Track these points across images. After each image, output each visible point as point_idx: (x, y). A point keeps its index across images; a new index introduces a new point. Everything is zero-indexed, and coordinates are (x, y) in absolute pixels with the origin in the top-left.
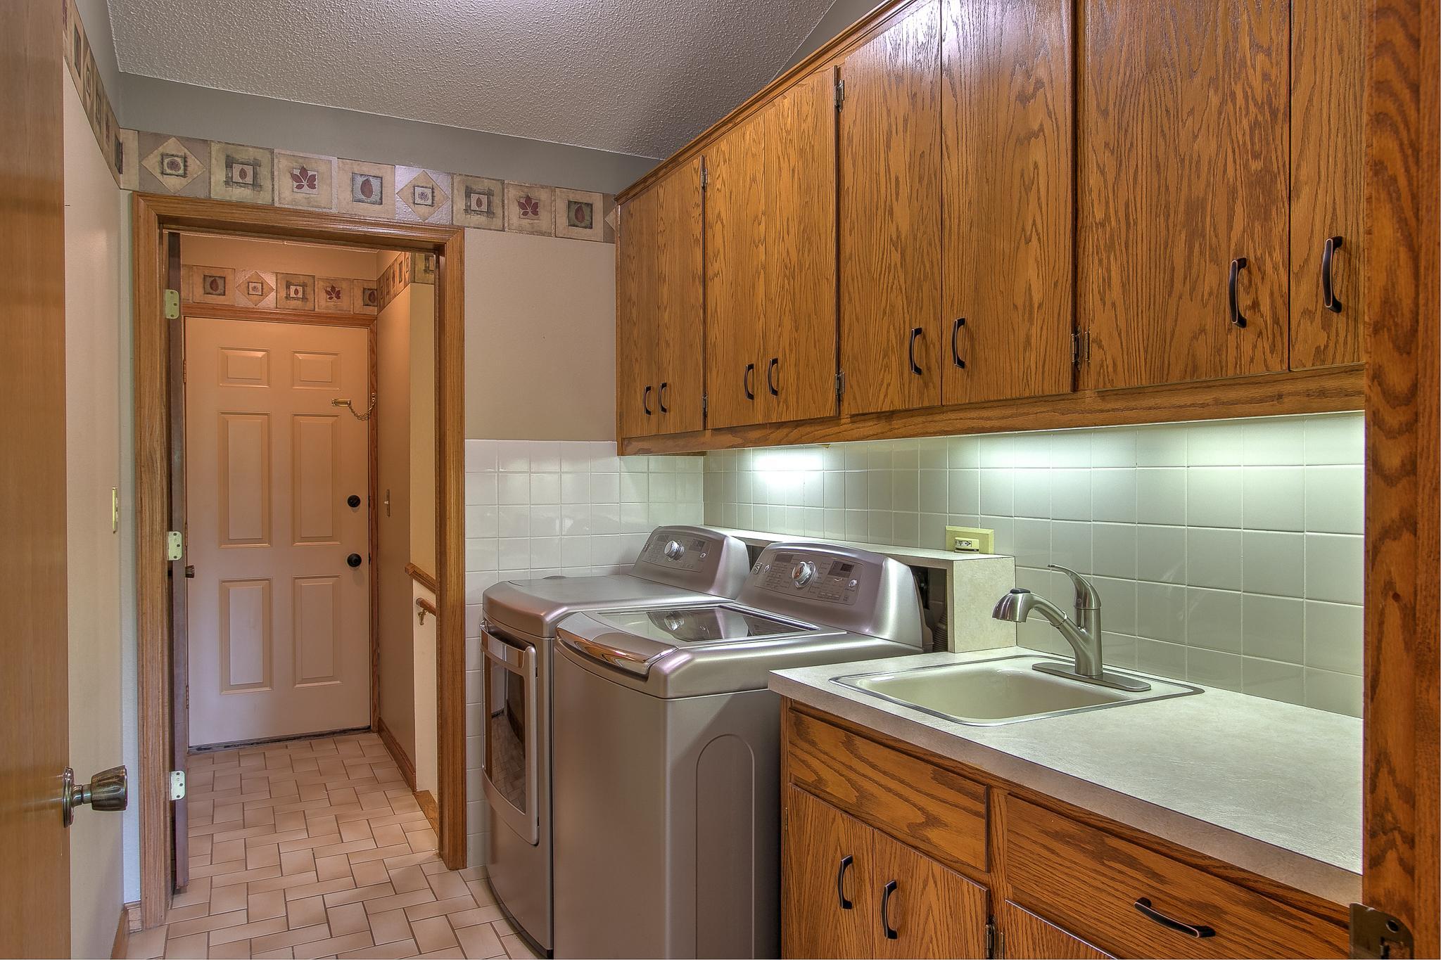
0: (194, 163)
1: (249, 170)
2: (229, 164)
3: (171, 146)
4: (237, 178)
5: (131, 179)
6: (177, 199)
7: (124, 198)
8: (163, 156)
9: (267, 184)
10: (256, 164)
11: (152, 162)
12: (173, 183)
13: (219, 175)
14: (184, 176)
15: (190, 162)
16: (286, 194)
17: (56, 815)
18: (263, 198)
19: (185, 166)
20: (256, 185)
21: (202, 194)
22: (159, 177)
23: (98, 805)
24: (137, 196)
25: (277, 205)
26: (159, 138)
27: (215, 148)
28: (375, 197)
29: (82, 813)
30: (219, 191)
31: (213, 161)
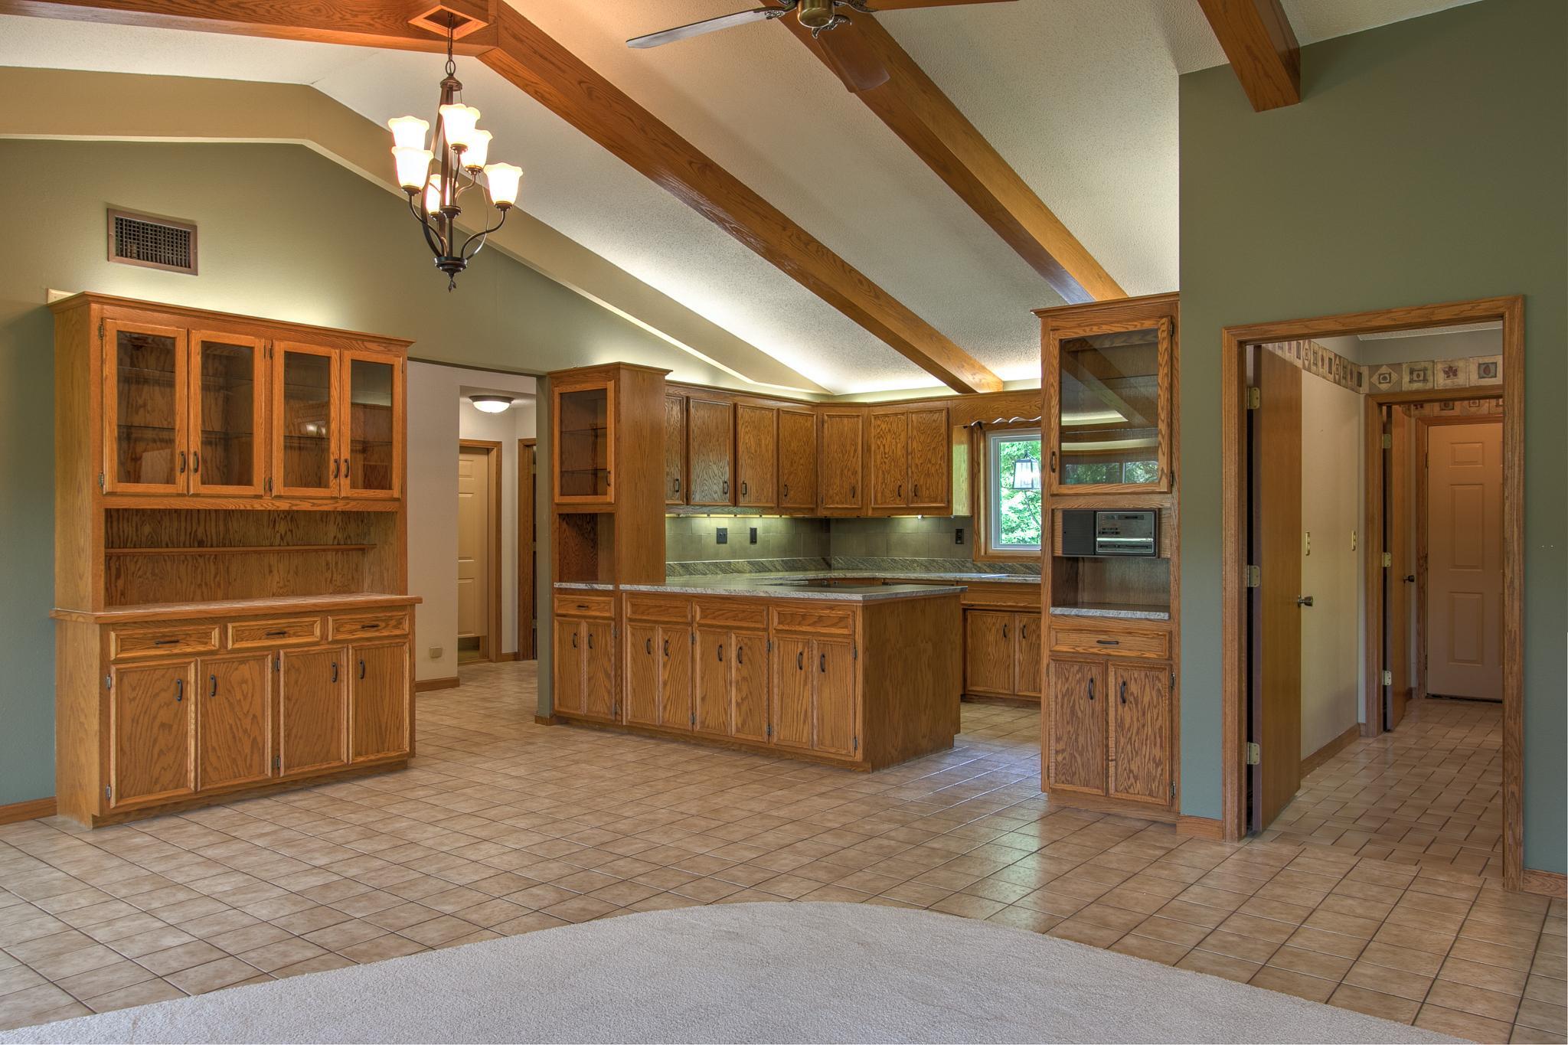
0: (1394, 376)
1: (1422, 373)
2: (1411, 373)
3: (1384, 370)
4: (1415, 378)
5: (1365, 389)
6: (1387, 394)
7: (1362, 397)
8: (1380, 375)
9: (1431, 378)
10: (1425, 370)
11: (1375, 379)
12: (1384, 387)
13: (1406, 378)
14: (1390, 382)
15: (1392, 375)
16: (1441, 381)
17: (1296, 606)
18: (1429, 386)
19: (1390, 378)
20: (1425, 380)
21: (1398, 390)
22: (1378, 385)
23: (1306, 604)
24: (1367, 396)
25: (1436, 388)
26: (1378, 367)
27: (1404, 366)
28: (1492, 374)
29: (1303, 605)
30: (1406, 386)
31: (1404, 373)
